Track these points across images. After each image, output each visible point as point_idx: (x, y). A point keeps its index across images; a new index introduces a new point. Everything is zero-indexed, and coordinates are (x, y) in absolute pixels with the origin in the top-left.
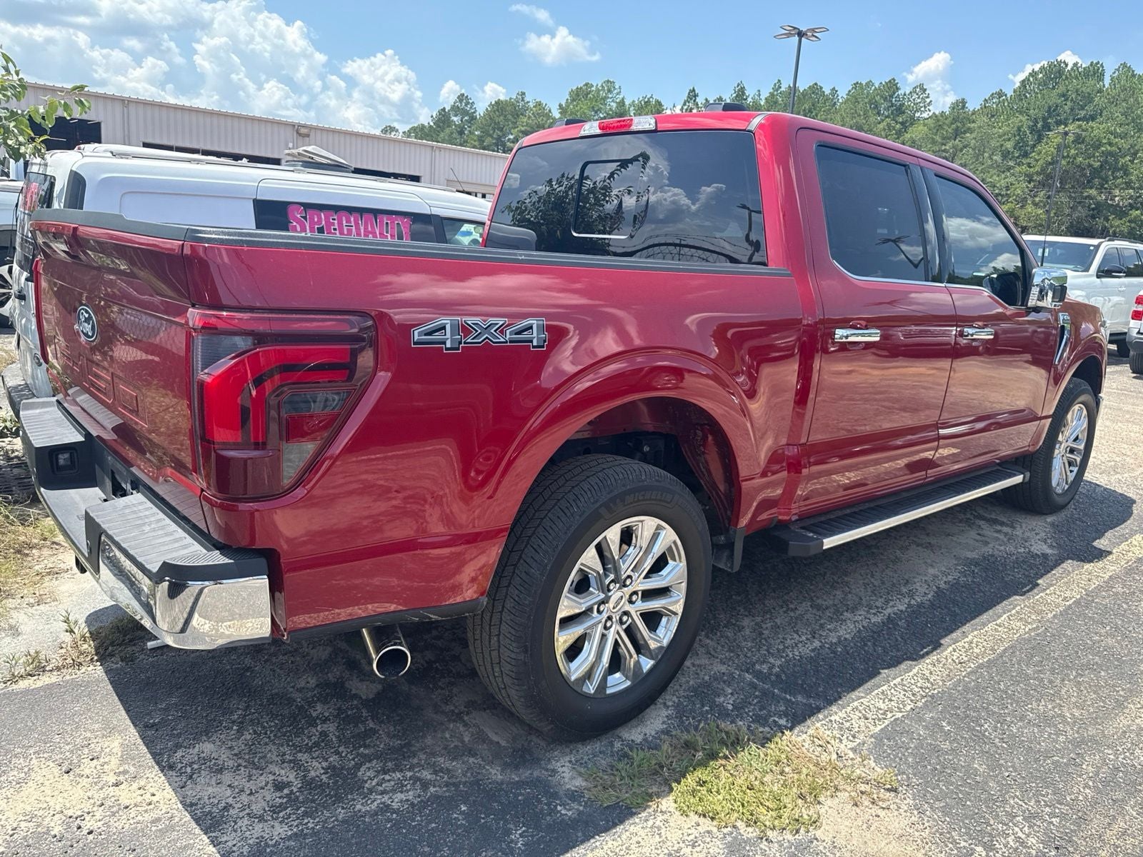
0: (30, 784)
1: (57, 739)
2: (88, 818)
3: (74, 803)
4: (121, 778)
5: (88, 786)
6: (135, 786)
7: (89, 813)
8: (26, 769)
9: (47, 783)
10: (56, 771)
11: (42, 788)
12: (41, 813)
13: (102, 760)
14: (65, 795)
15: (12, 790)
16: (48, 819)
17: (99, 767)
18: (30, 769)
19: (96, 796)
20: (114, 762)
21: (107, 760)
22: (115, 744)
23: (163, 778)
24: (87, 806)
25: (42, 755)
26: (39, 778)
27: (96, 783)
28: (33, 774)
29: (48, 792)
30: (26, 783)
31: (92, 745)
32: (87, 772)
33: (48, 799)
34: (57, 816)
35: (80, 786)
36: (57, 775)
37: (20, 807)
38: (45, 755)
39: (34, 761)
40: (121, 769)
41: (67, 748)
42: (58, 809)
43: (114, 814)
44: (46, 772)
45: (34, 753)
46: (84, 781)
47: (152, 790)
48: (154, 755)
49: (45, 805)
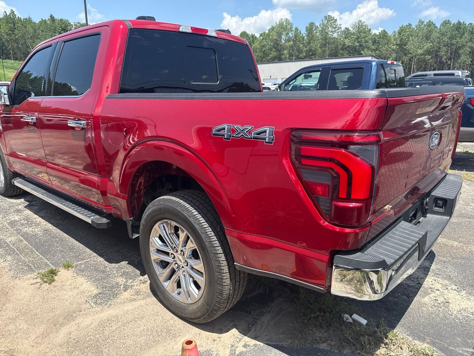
0: (462, 307)
1: (441, 315)
2: (454, 289)
3: (454, 294)
4: (435, 290)
5: (446, 295)
6: (433, 287)
7: (452, 289)
8: (459, 312)
9: (457, 304)
10: (451, 305)
11: (459, 304)
12: (465, 298)
13: (435, 298)
14: (454, 297)
15: (469, 310)
16: (465, 295)
17: (438, 297)
18: (458, 312)
19: (446, 291)
20: (431, 296)
21: (433, 297)
22: (426, 299)
23: (424, 283)
24: (451, 291)
25: (451, 313)
26: (458, 307)
27: (443, 294)
28: (459, 309)
29: (458, 302)
30: (463, 308)
31: (432, 304)
32: (442, 298)
33: (460, 300)
34: (461, 294)
35: (448, 297)
36: (452, 304)
37: (470, 303)
38: (449, 312)
39: (455, 313)
40: (432, 292)
41: (441, 310)
42: (459, 296)
43: (446, 285)
44: (454, 307)
45: (453, 316)
46: (446, 297)
47: (431, 282)
48: (418, 289)
49: (462, 299)
